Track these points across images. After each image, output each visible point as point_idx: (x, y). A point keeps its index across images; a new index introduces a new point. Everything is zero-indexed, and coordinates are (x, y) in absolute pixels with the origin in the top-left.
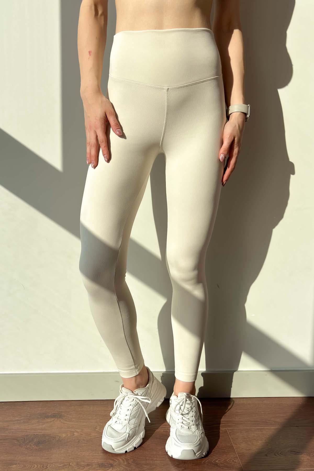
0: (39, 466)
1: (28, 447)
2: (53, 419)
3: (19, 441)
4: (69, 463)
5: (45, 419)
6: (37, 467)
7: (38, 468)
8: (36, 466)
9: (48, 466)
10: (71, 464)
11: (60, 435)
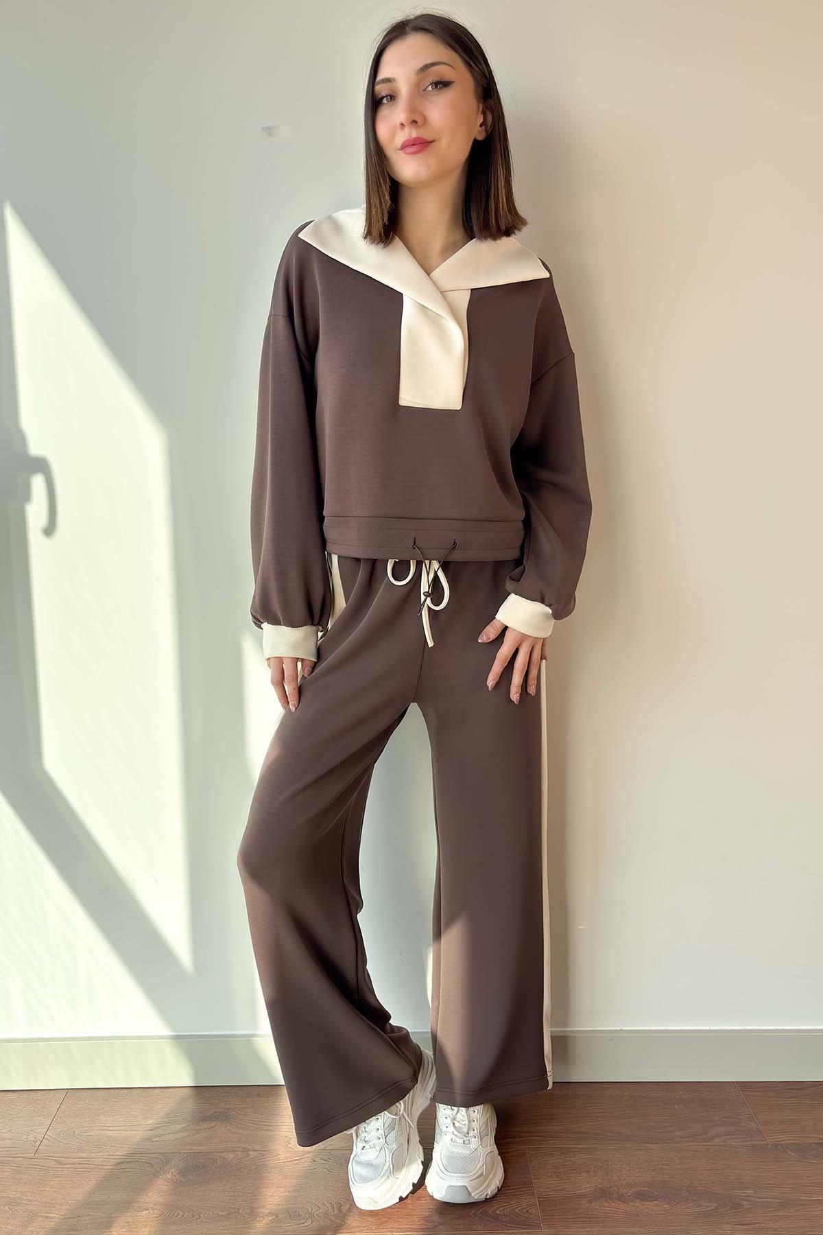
0: (186, 1214)
1: (168, 1176)
2: (214, 1124)
3: (152, 1165)
4: (239, 1209)
5: (200, 1123)
6: (183, 1216)
7: (185, 1216)
8: (181, 1213)
9: (202, 1216)
10: (240, 1212)
11: (222, 1155)
